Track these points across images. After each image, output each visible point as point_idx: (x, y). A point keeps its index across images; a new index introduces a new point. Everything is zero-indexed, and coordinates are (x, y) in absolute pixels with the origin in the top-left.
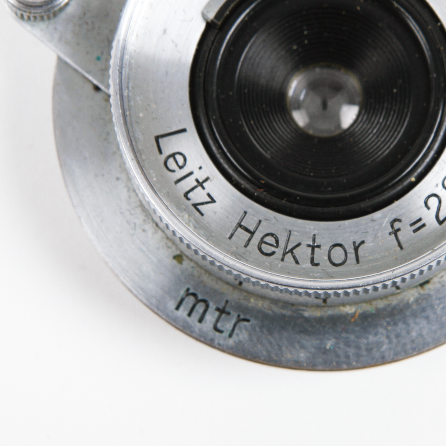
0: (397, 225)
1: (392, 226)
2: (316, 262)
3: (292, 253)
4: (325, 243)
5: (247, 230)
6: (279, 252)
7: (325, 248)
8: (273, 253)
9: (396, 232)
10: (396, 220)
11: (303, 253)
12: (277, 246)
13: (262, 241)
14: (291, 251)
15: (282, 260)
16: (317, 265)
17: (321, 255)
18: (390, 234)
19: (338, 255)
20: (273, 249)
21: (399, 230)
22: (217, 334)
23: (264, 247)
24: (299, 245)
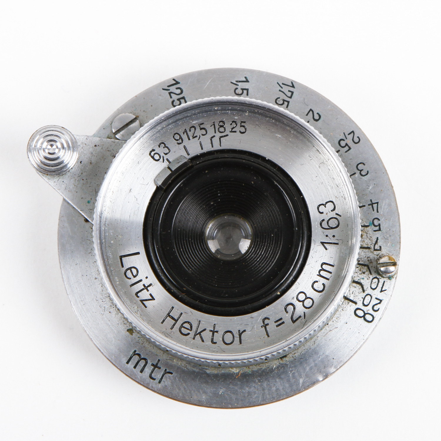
0: (266, 321)
1: (263, 322)
2: (214, 341)
3: (200, 335)
4: (221, 330)
5: (173, 318)
6: (192, 333)
7: (221, 333)
8: (188, 334)
9: (265, 326)
10: (266, 318)
11: (207, 335)
12: (191, 330)
13: (182, 326)
14: (200, 333)
15: (194, 339)
16: (215, 343)
17: (218, 337)
18: (262, 327)
19: (228, 338)
20: (189, 331)
21: (268, 324)
22: (152, 380)
23: (183, 330)
24: (205, 330)
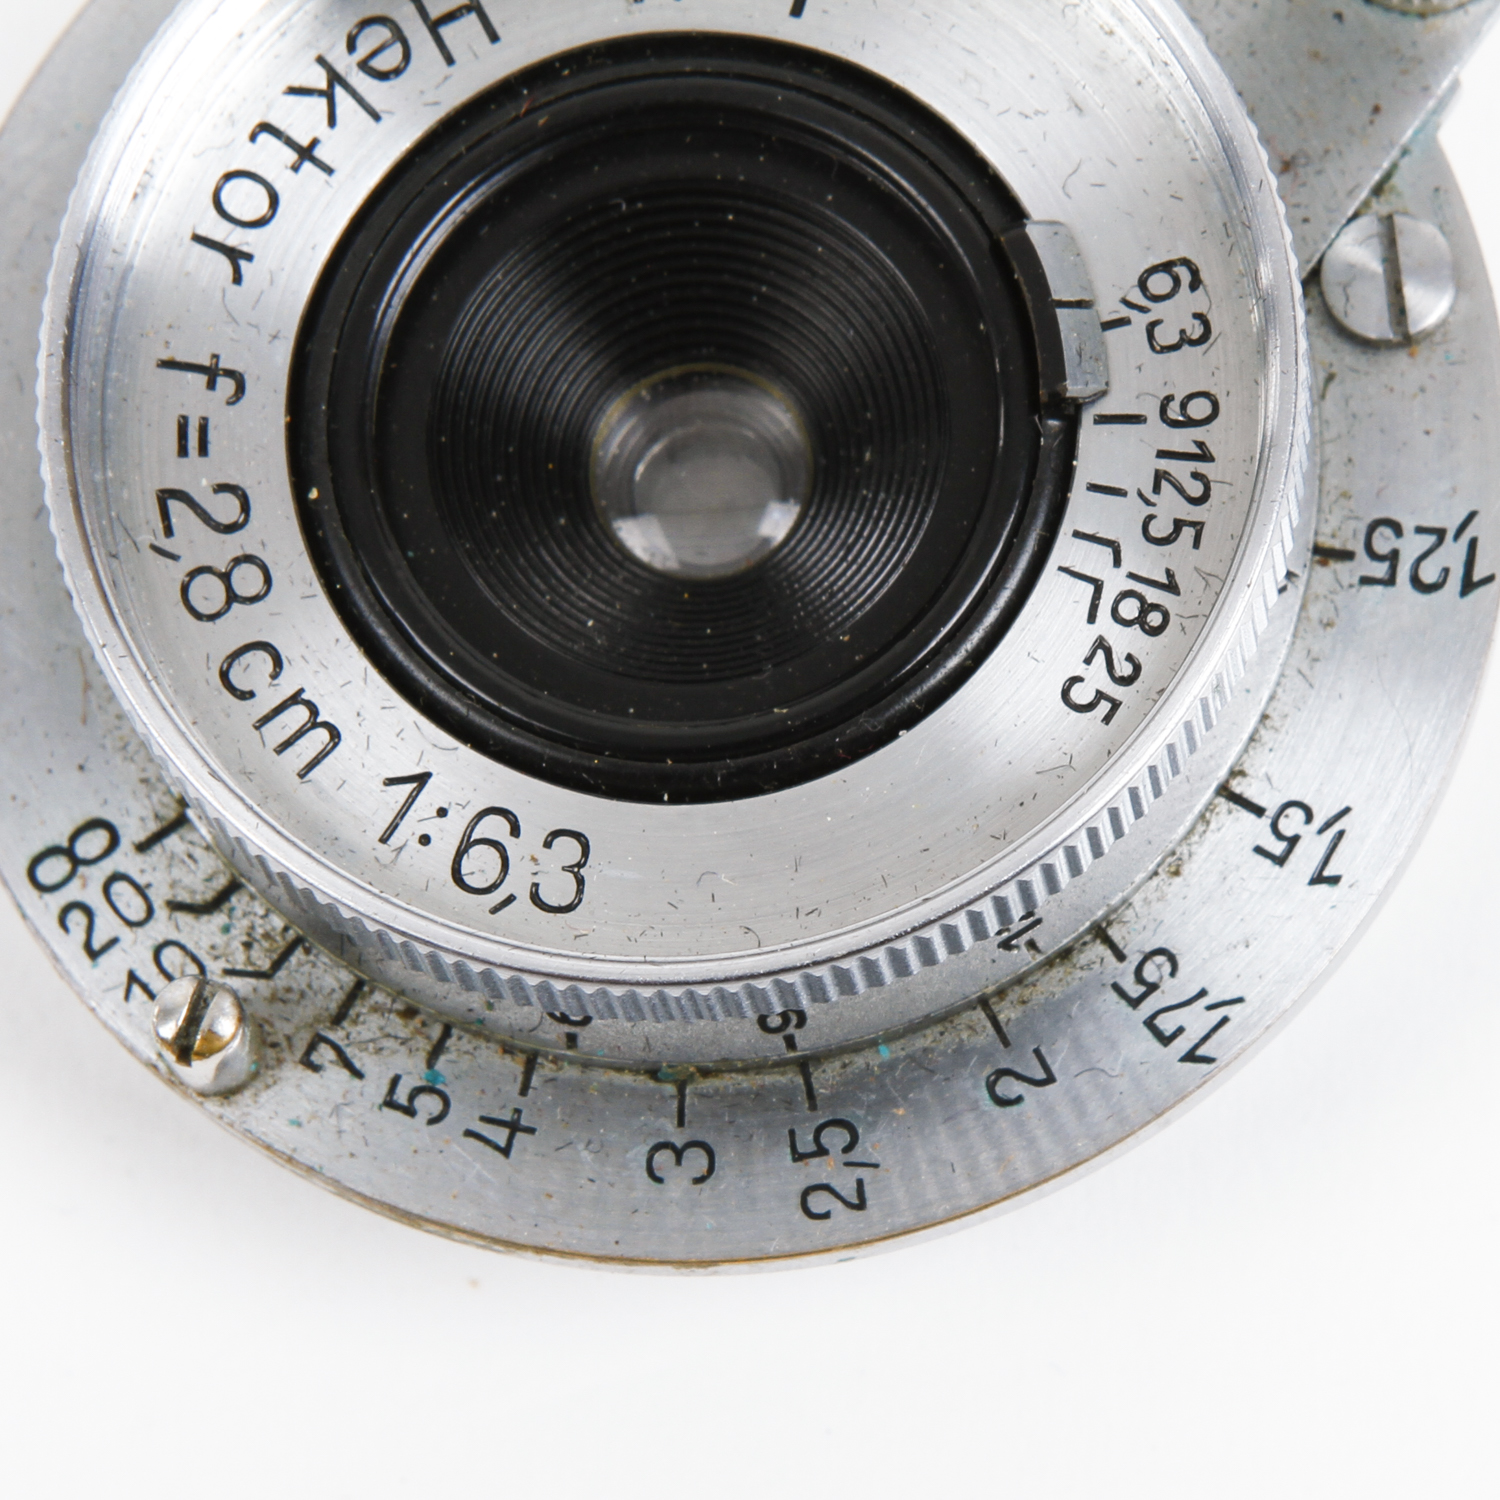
0: (226, 386)
1: (230, 373)
2: (264, 137)
3: (321, 93)
4: (299, 187)
5: (451, 17)
6: (346, 64)
7: (282, 181)
8: (351, 46)
9: (212, 373)
10: (240, 389)
11: (304, 119)
12: (364, 66)
13: (399, 36)
14: (329, 95)
15: (321, 60)
16: (253, 138)
17: (272, 159)
18: (216, 357)
19: (246, 200)
20: (363, 50)
21: (211, 385)
23: (378, 35)
24: (332, 121)
